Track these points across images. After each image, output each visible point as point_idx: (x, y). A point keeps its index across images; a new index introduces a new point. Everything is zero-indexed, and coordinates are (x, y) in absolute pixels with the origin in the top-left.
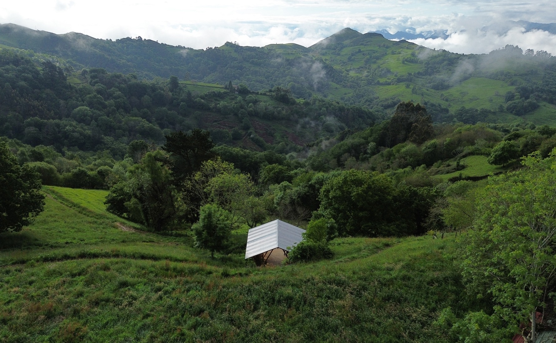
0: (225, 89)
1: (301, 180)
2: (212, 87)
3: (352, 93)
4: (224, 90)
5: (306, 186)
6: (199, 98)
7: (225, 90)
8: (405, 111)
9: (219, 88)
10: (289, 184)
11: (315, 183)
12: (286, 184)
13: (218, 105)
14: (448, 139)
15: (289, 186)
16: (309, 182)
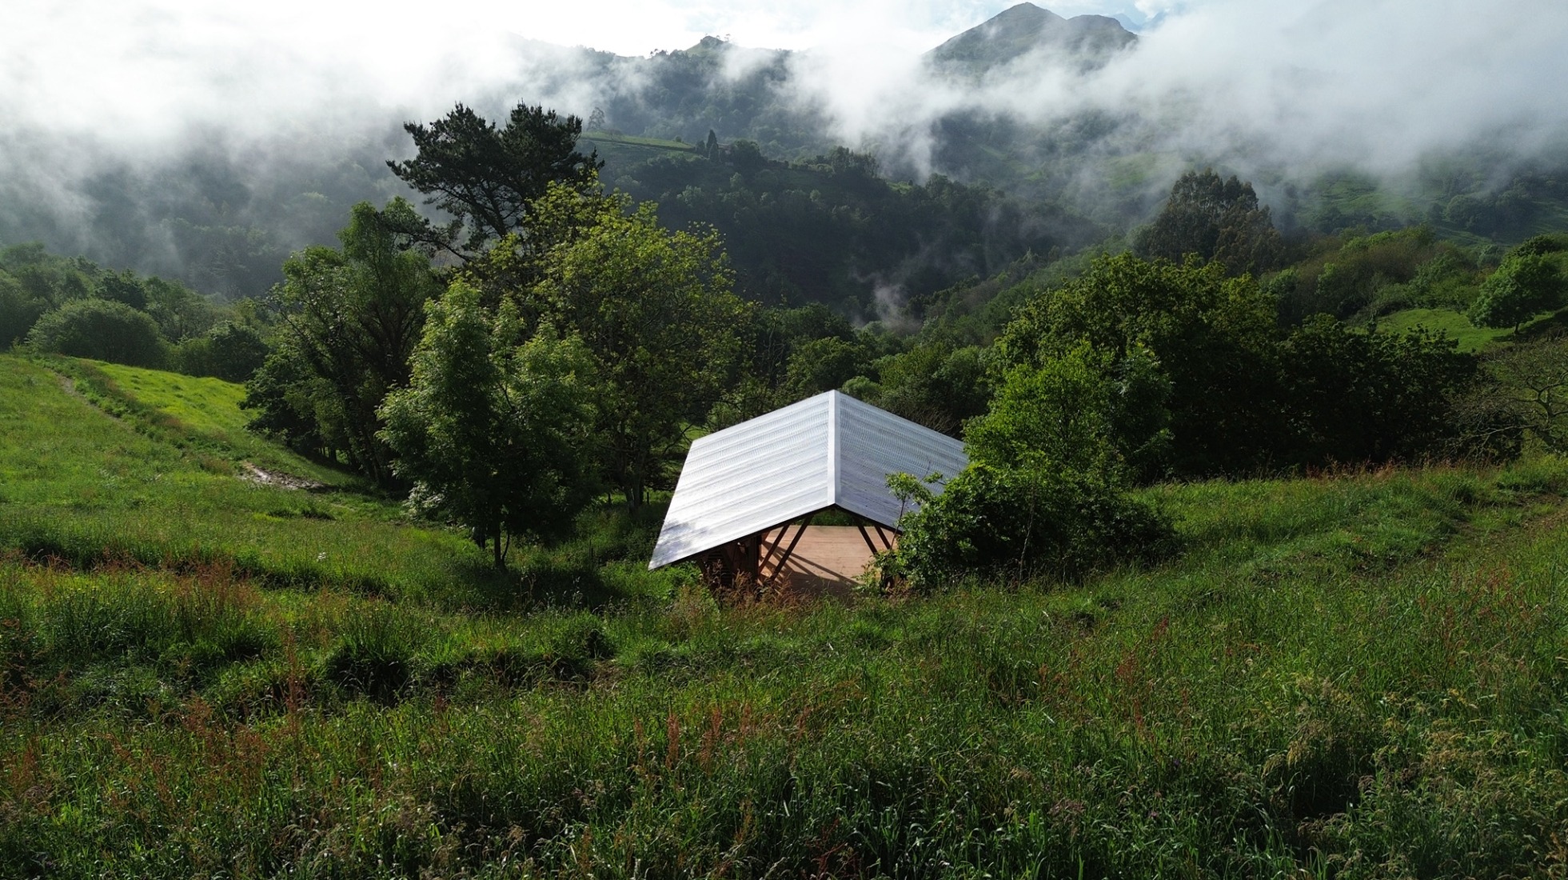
0: (698, 152)
1: (909, 367)
2: (664, 147)
3: (1037, 174)
4: (695, 156)
5: (924, 385)
6: (626, 177)
7: (700, 157)
8: (1196, 197)
9: (681, 149)
10: (873, 384)
11: (953, 376)
12: (860, 384)
13: (679, 196)
14: (1328, 269)
15: (871, 388)
16: (933, 373)
